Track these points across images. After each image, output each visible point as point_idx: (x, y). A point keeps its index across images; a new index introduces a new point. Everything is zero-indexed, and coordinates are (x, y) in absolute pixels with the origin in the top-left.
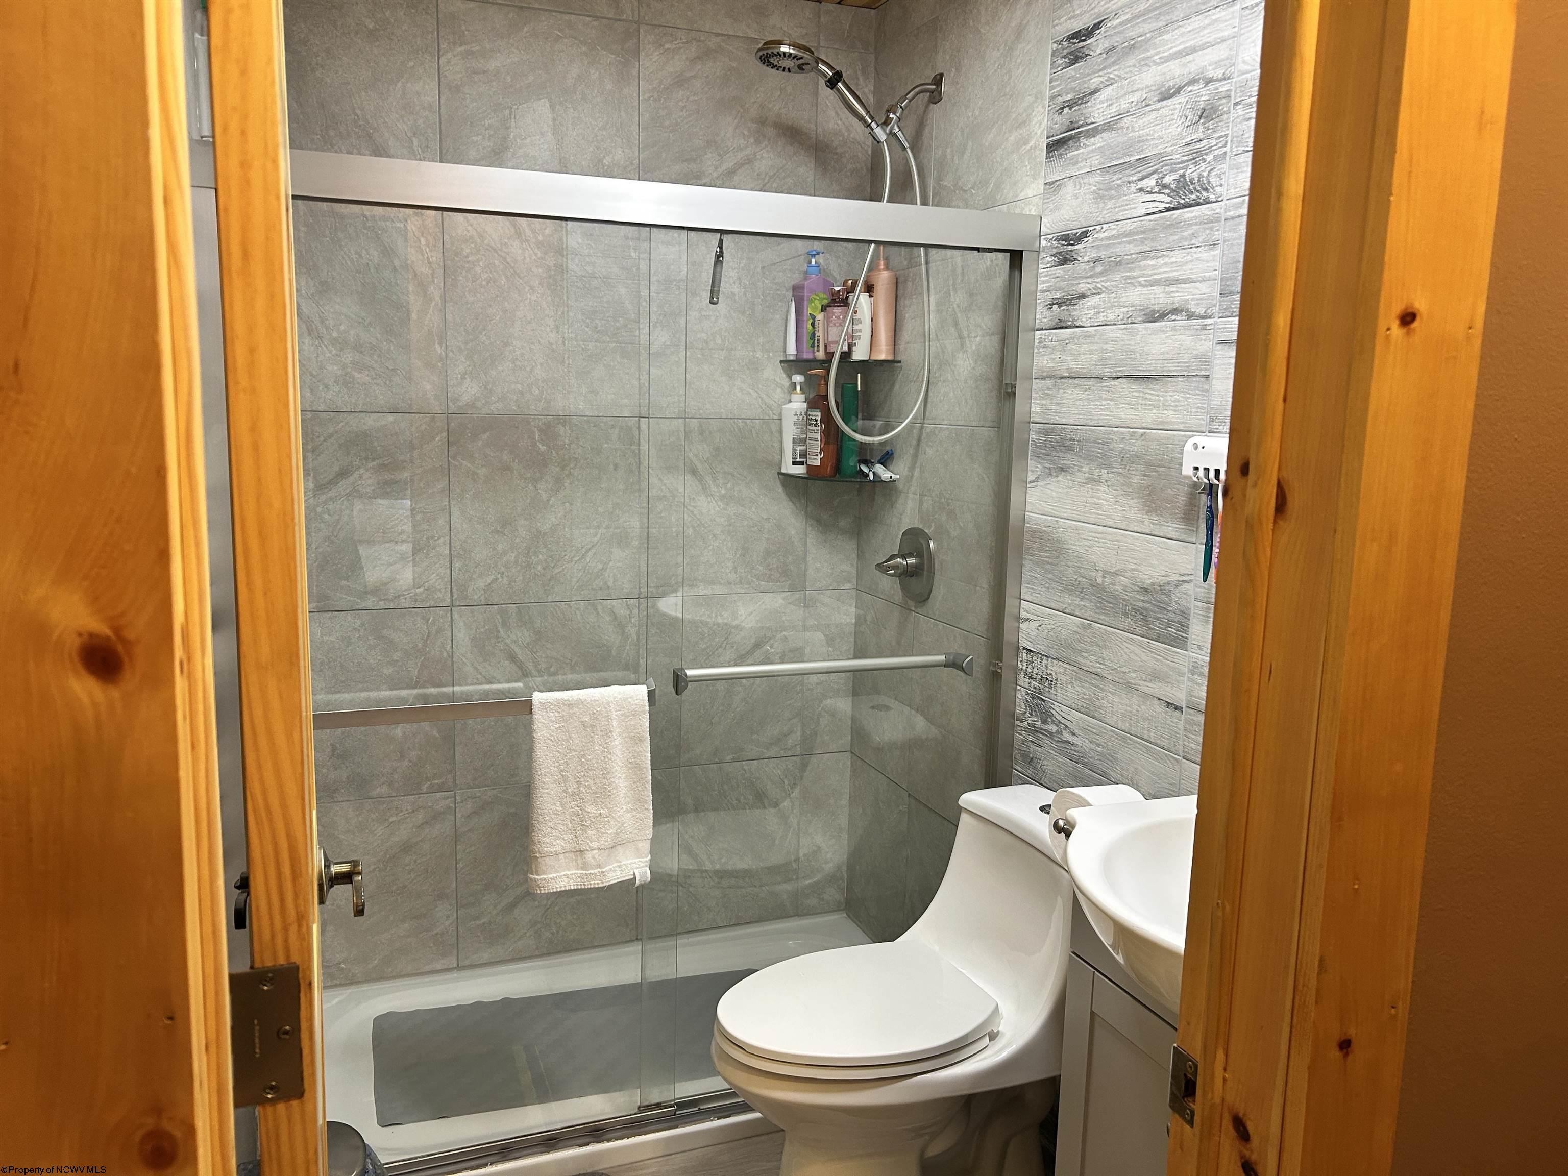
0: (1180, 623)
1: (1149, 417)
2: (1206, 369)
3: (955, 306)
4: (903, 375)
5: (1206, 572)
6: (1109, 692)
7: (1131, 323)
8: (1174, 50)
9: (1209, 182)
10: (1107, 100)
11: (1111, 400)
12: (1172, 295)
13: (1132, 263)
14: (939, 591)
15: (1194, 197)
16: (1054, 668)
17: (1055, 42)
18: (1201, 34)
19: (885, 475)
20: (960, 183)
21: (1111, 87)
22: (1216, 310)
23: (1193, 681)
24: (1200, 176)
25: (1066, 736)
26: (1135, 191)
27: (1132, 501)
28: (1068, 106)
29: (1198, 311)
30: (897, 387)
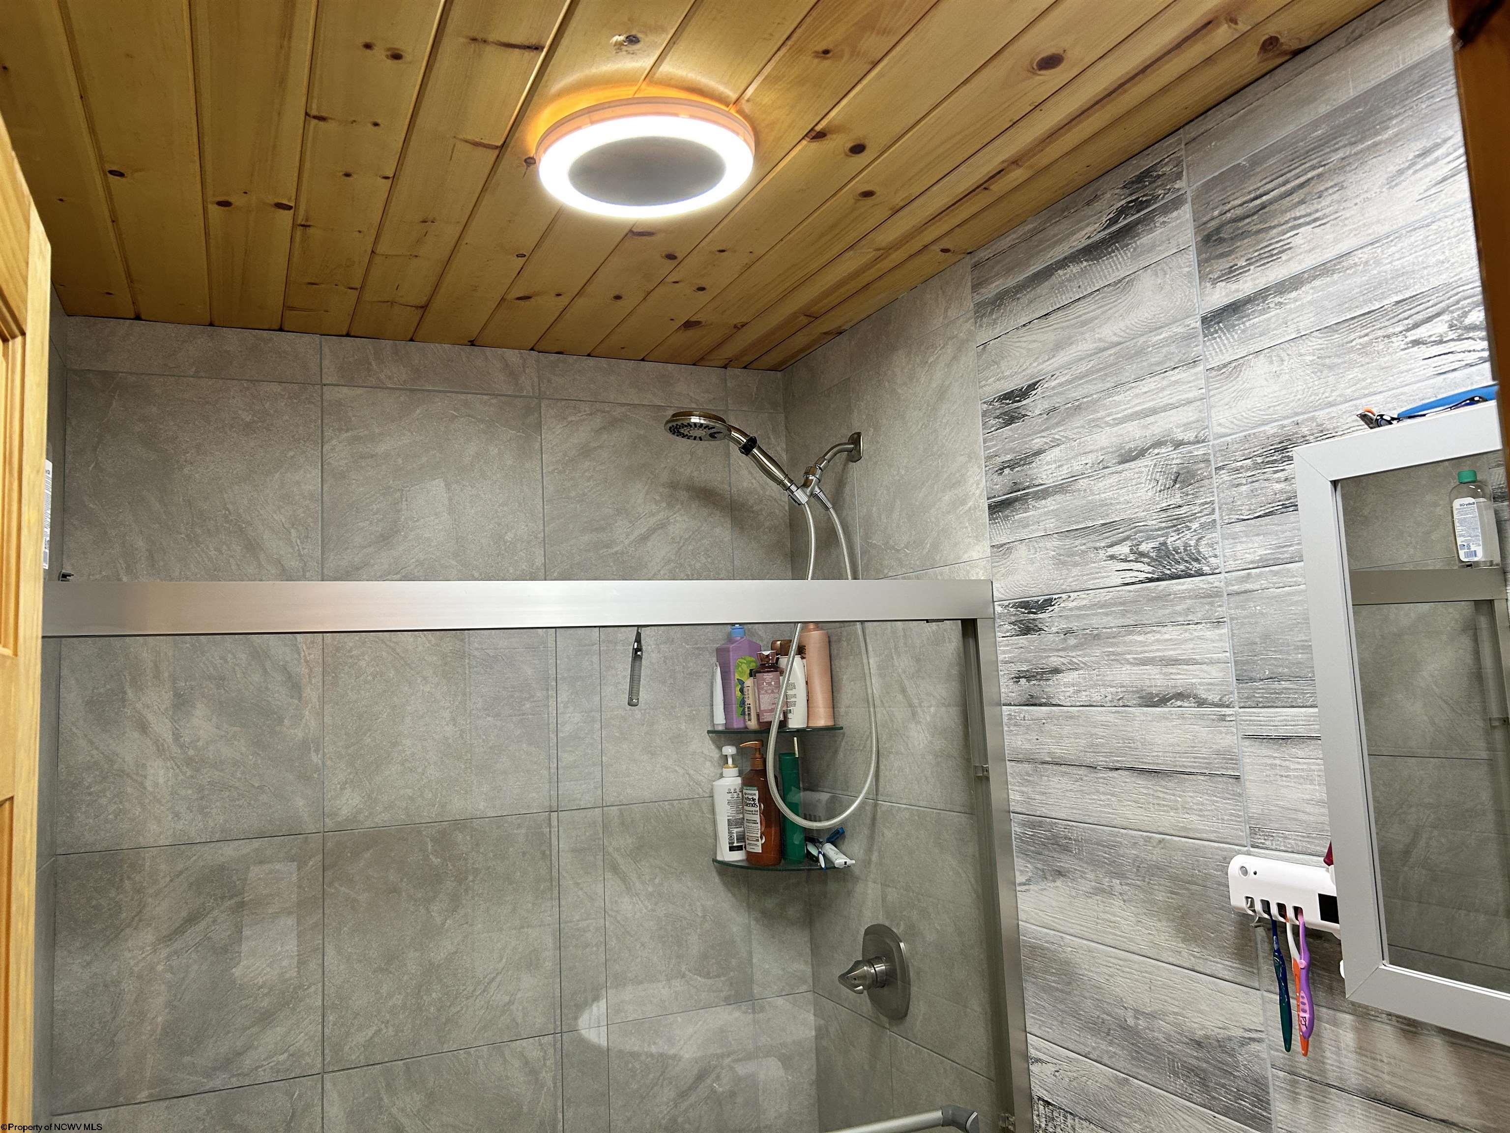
0: (1256, 1096)
1: (1167, 820)
2: (1233, 769)
3: (900, 670)
4: (846, 743)
5: (1287, 1037)
7: (1124, 706)
8: (1130, 411)
9: (1199, 552)
10: (1055, 462)
11: (1112, 795)
12: (1173, 677)
13: (1114, 637)
15: (1182, 567)
17: (984, 403)
18: (1161, 395)
19: (839, 860)
20: (891, 542)
21: (1058, 448)
22: (1234, 697)
24: (1186, 545)
26: (1105, 558)
27: (1159, 923)
28: (1008, 466)
29: (1210, 698)
30: (841, 755)
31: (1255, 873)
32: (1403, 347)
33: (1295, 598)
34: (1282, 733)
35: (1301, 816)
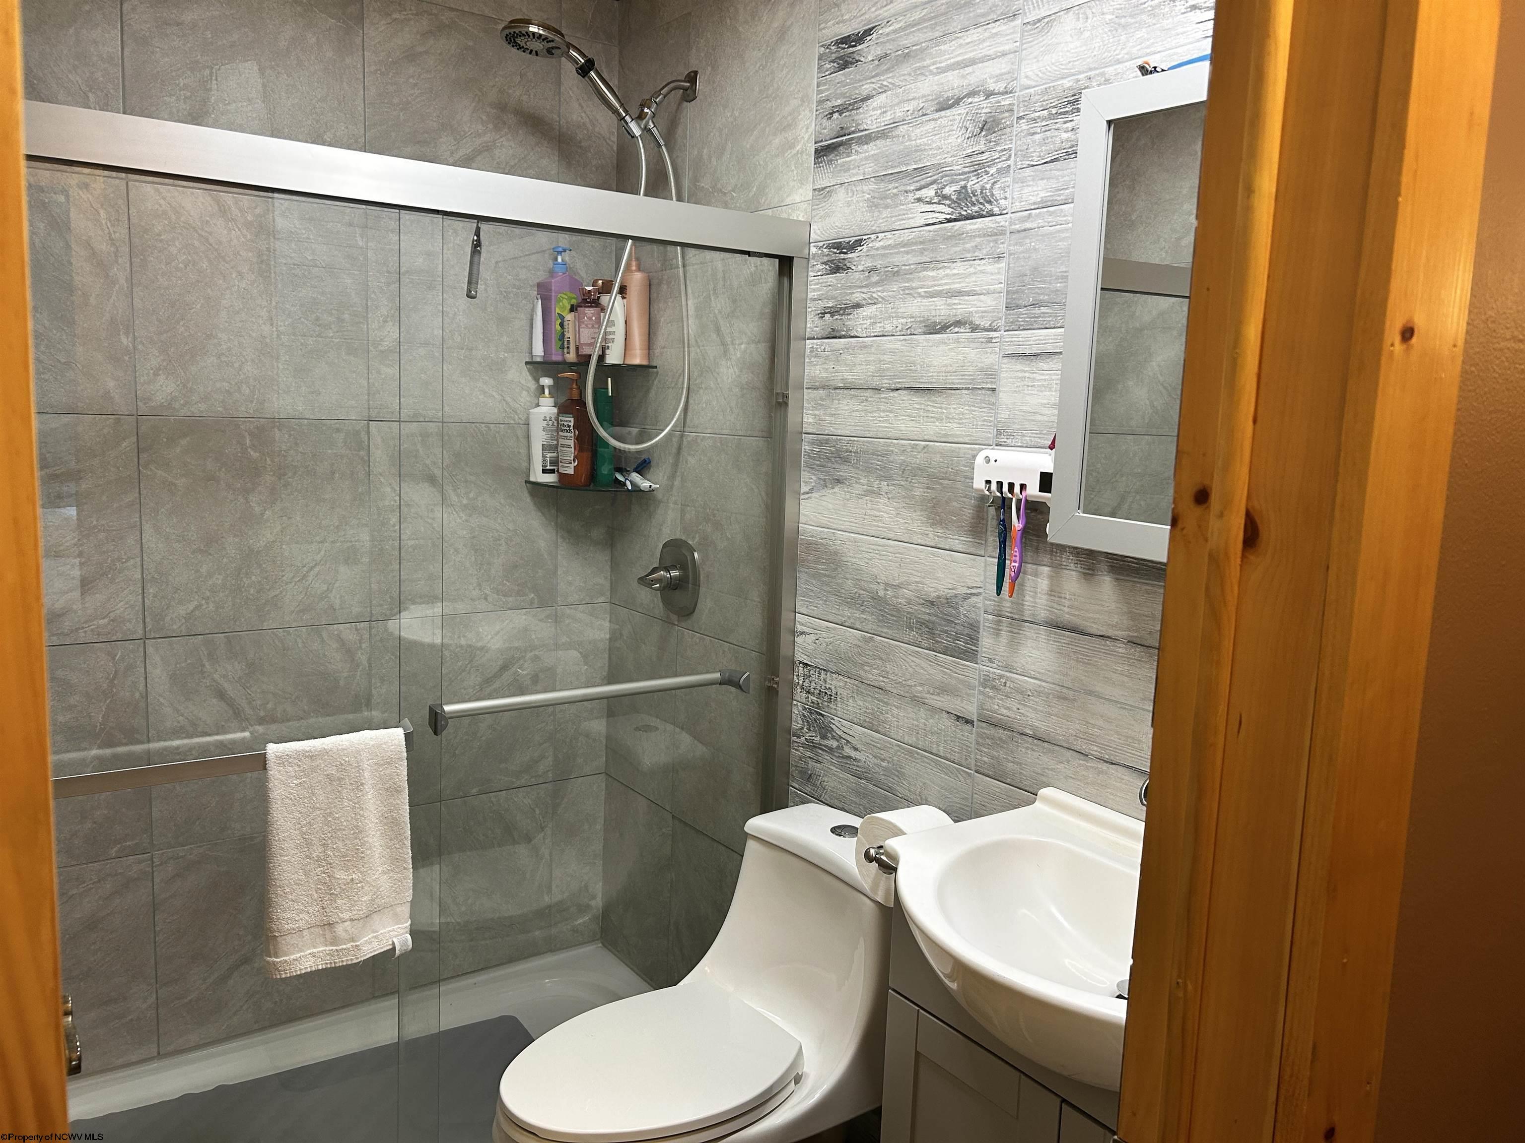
0: (969, 636)
1: (932, 429)
2: (992, 382)
3: (716, 312)
4: (659, 381)
5: (1000, 585)
6: (894, 706)
7: (911, 334)
8: (952, 61)
9: (992, 195)
10: (880, 108)
11: (891, 412)
12: (955, 307)
13: (911, 273)
14: (706, 604)
15: (976, 208)
16: (834, 683)
17: (822, 46)
18: (981, 46)
19: (645, 484)
20: (719, 186)
21: (885, 95)
22: (1002, 322)
23: (983, 693)
24: (983, 188)
25: (848, 751)
26: (913, 201)
27: (914, 514)
28: (838, 111)
29: (982, 324)
30: (652, 394)
31: (996, 461)
32: (1183, 11)
33: (1063, 235)
34: (1035, 350)
35: (1038, 417)
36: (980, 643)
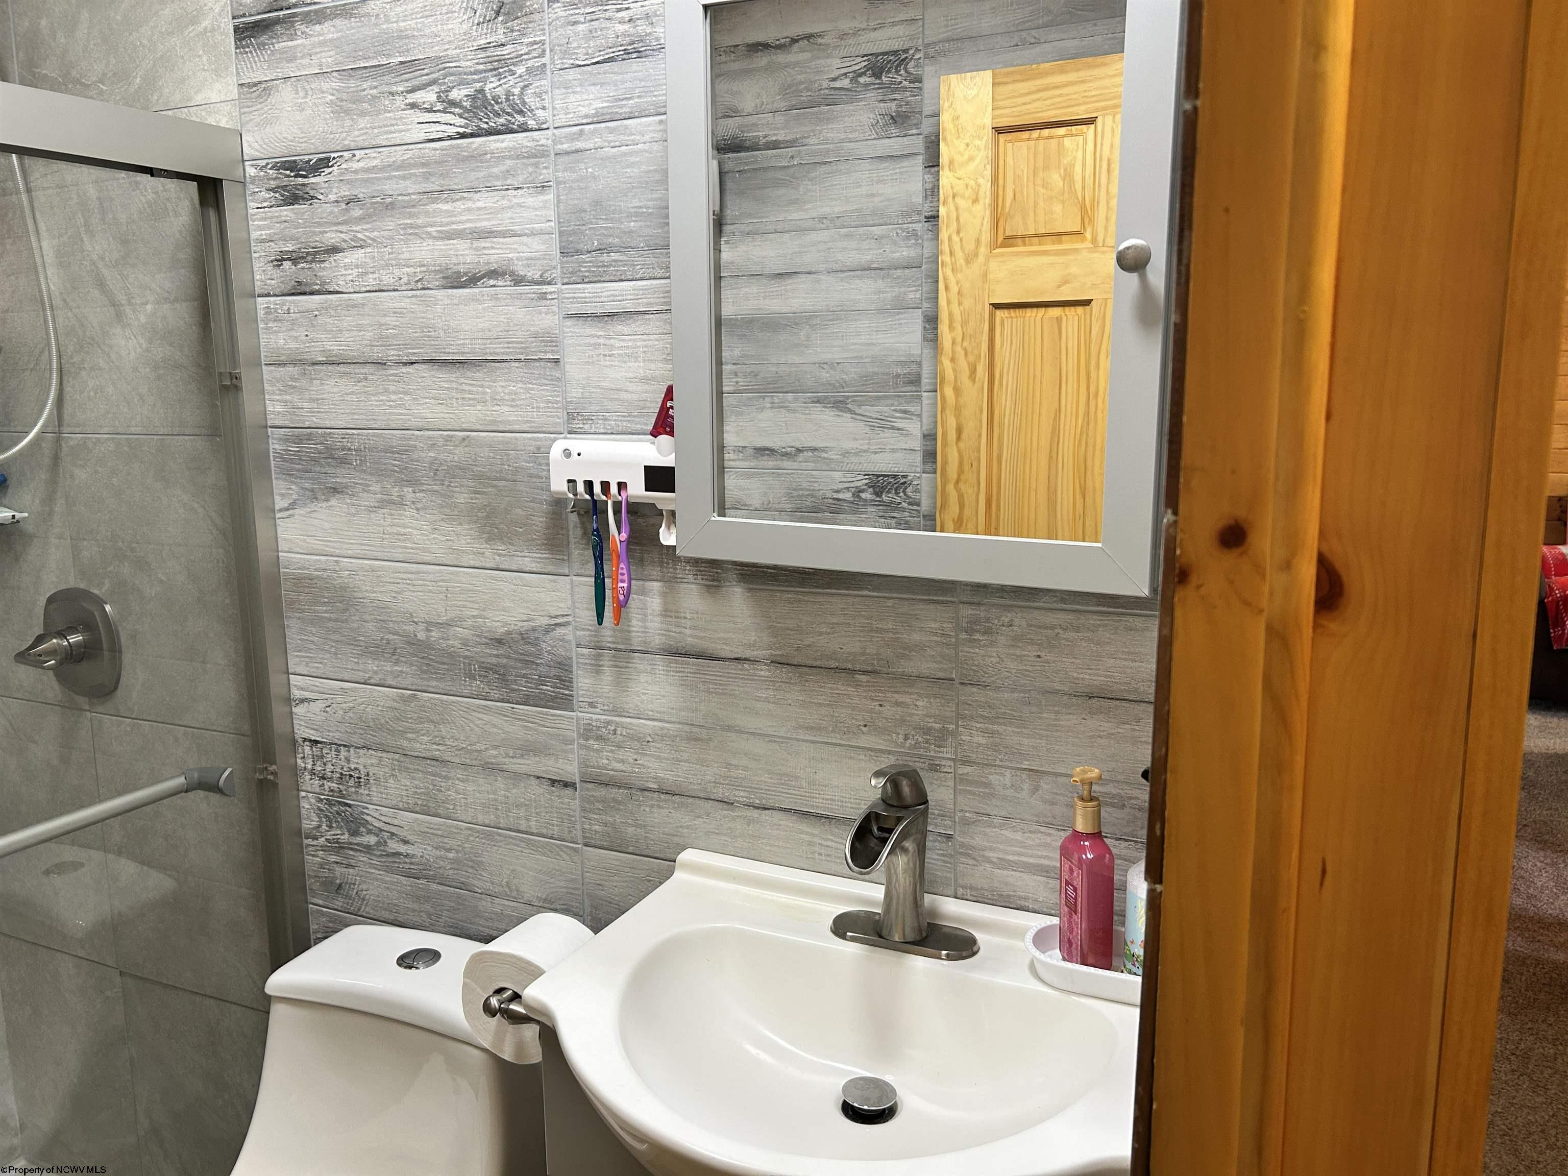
0: (559, 678)
1: (472, 415)
2: (553, 351)
3: (95, 257)
5: (600, 612)
6: (458, 779)
7: (423, 289)
9: (524, 103)
11: (406, 393)
12: (486, 252)
13: (413, 206)
14: (135, 678)
15: (502, 120)
16: (361, 761)
22: (557, 273)
23: (587, 748)
24: (508, 94)
25: (394, 846)
26: (403, 107)
27: (459, 528)
29: (529, 274)
31: (579, 455)
33: (633, 159)
34: (609, 308)
35: (624, 396)
36: (575, 685)
